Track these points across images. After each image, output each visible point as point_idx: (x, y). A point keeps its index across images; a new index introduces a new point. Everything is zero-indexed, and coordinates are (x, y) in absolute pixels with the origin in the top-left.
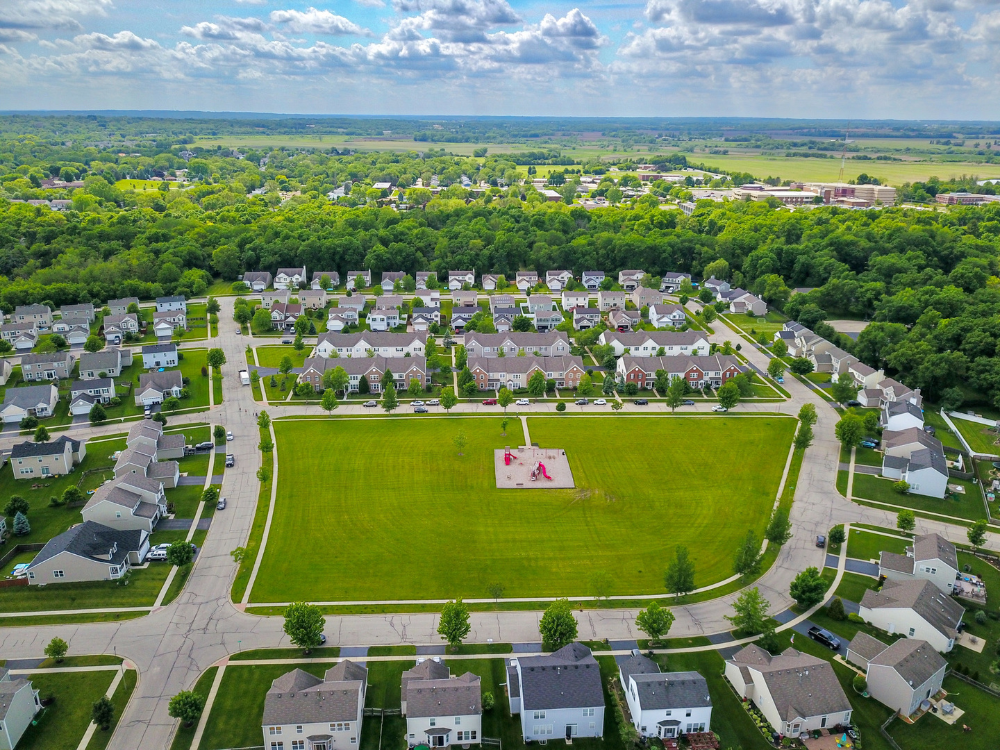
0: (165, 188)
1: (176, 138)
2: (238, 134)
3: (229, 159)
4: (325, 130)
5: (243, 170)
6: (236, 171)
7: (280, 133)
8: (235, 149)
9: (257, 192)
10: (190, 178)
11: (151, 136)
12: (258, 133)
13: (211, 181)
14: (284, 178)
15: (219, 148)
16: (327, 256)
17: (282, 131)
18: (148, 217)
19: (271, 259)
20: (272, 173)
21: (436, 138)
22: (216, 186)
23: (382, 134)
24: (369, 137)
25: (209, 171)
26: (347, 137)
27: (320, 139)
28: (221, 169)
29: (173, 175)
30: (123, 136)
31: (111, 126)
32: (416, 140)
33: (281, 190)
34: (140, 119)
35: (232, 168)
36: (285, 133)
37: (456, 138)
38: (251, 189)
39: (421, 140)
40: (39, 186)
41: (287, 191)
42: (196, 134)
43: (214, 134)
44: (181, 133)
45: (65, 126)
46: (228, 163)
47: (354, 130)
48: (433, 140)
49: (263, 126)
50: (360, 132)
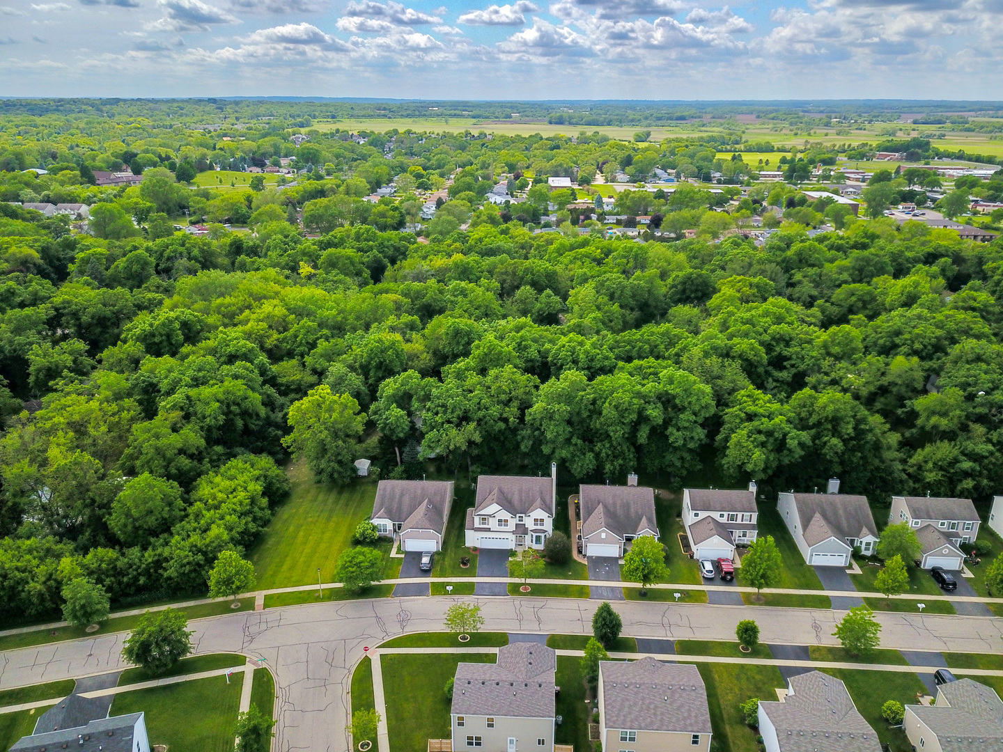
0: (258, 184)
1: (293, 121)
2: (358, 117)
3: (346, 144)
4: (449, 112)
5: (364, 158)
6: (355, 160)
7: (402, 116)
8: (356, 133)
9: (385, 190)
10: (297, 167)
11: (265, 119)
12: (379, 116)
13: (323, 173)
14: (420, 170)
15: (338, 131)
16: (618, 433)
17: (405, 114)
18: (196, 252)
19: (457, 438)
20: (402, 163)
21: (574, 121)
22: (329, 182)
23: (511, 117)
24: (497, 119)
25: (321, 160)
26: (474, 121)
27: (446, 122)
28: (338, 156)
29: (277, 164)
30: (237, 119)
31: (229, 109)
32: (551, 123)
33: (418, 188)
34: (260, 102)
35: (352, 155)
36: (407, 116)
37: (598, 120)
38: (376, 185)
39: (556, 123)
40: (92, 181)
41: (426, 189)
42: (315, 117)
43: (333, 117)
44: (299, 116)
45: (182, 108)
46: (345, 149)
47: (480, 113)
48: (570, 124)
49: (385, 109)
50: (487, 114)
